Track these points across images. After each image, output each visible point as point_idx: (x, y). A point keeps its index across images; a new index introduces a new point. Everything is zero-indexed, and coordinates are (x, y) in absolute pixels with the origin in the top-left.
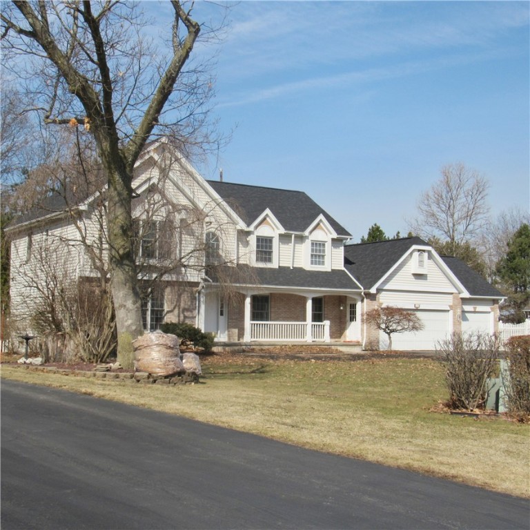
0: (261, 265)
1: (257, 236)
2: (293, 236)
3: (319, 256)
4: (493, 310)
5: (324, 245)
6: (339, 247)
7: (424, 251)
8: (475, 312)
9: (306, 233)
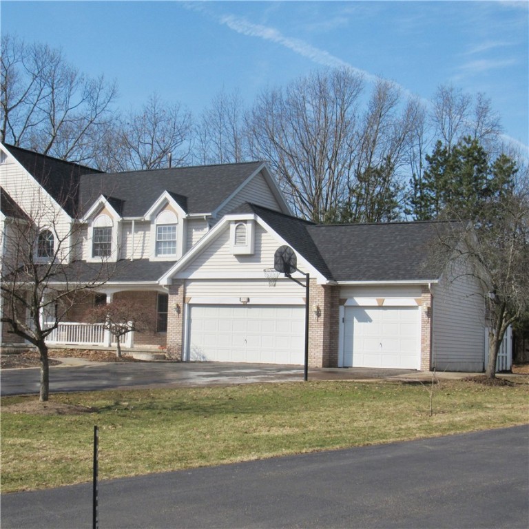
0: (98, 260)
1: (94, 228)
2: (133, 222)
3: (170, 242)
4: (419, 302)
5: (174, 229)
6: (202, 229)
7: (245, 221)
8: (380, 307)
9: (147, 217)
